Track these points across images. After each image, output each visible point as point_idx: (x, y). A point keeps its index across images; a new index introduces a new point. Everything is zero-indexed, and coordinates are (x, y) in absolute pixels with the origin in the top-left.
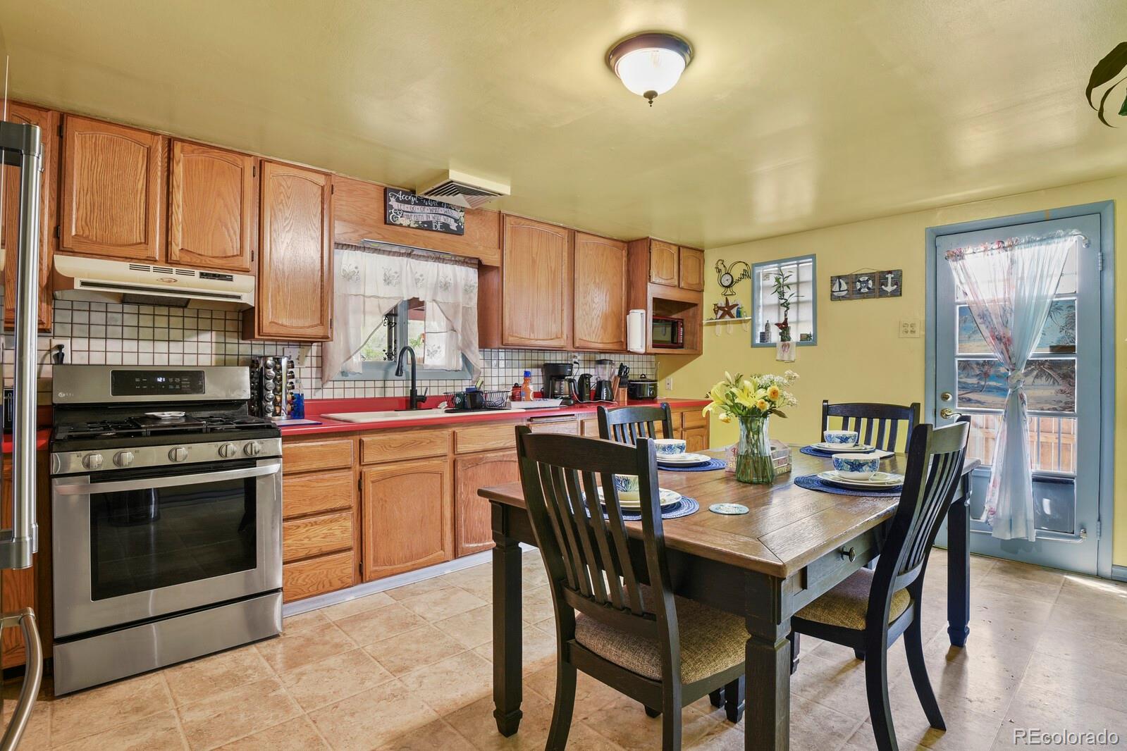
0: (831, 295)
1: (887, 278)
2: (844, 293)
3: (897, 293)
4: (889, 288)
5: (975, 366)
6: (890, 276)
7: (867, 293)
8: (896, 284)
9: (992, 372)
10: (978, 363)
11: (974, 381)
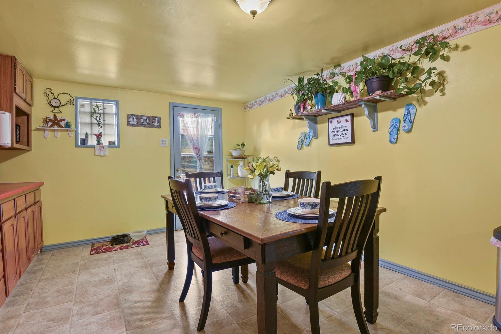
0: (128, 123)
1: (155, 120)
2: (135, 123)
3: (159, 127)
4: (156, 124)
5: (187, 158)
6: (156, 119)
7: (146, 125)
8: (159, 123)
9: (192, 160)
10: (188, 157)
11: (186, 164)
